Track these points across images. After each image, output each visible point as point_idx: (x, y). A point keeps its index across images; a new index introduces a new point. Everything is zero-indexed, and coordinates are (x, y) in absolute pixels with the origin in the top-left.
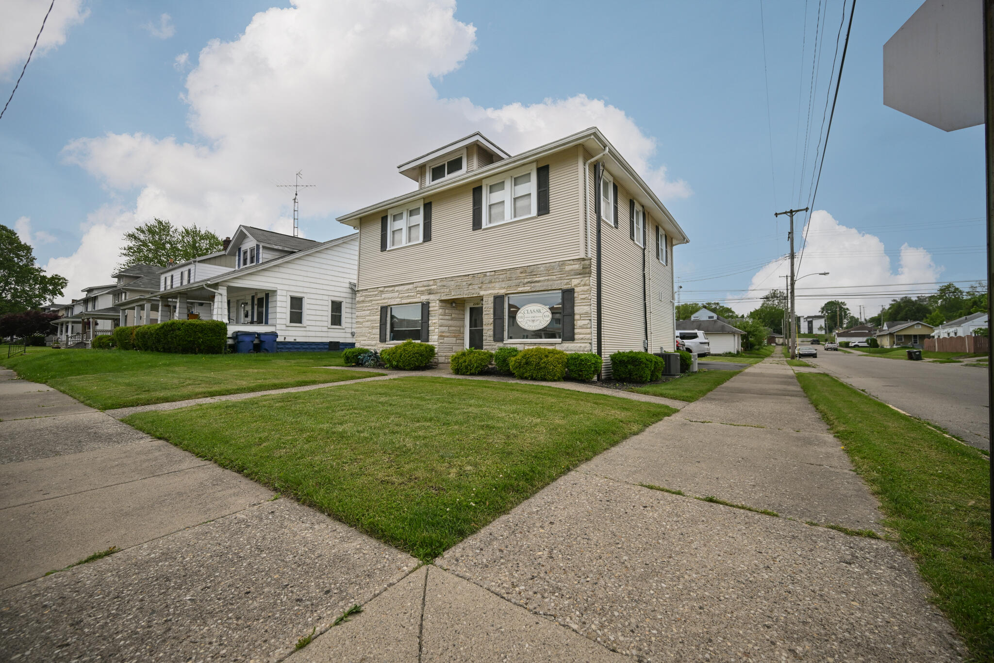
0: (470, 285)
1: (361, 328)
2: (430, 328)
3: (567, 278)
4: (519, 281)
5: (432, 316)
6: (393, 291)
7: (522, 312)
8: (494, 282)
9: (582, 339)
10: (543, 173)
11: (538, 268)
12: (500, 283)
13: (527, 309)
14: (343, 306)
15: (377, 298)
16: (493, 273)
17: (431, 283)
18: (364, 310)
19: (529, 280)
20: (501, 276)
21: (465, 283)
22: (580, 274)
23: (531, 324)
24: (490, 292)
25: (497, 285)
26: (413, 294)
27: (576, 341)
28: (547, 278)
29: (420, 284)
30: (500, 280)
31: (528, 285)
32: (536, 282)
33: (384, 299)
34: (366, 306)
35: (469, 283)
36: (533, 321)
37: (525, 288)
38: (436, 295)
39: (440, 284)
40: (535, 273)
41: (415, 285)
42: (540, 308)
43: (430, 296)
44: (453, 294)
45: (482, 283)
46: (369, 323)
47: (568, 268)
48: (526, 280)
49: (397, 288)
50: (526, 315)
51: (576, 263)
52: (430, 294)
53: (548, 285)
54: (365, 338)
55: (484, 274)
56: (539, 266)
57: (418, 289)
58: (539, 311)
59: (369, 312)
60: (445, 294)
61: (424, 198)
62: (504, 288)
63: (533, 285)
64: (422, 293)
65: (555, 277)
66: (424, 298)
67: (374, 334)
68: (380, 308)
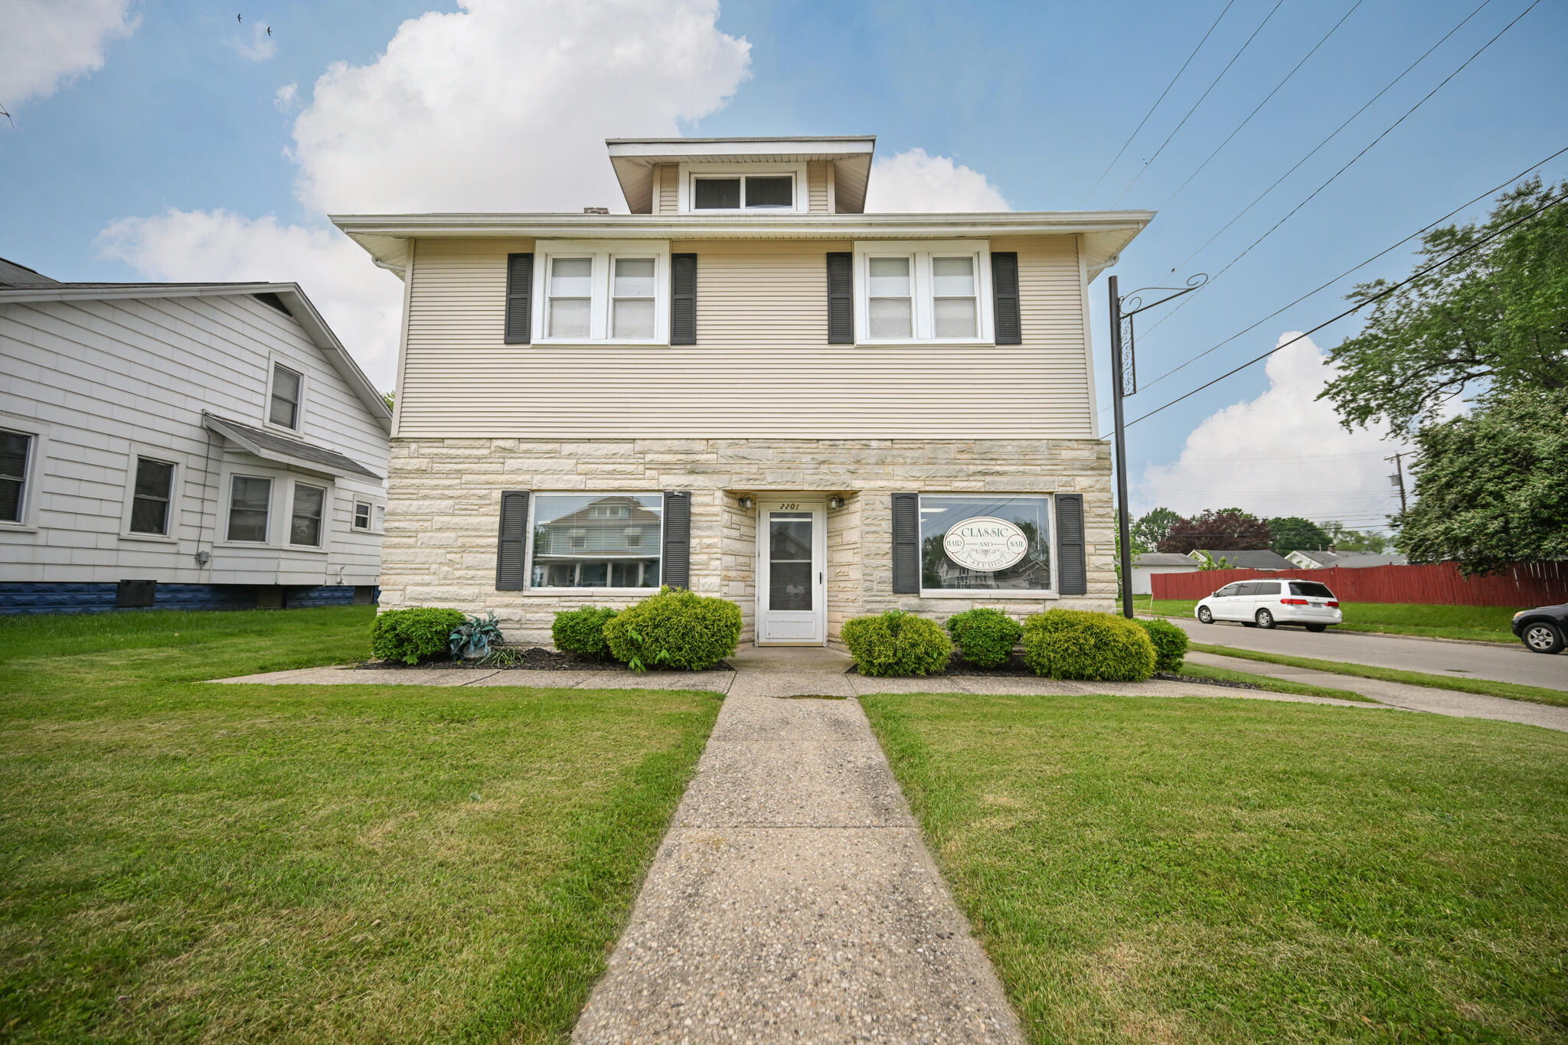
0: (823, 462)
1: (410, 547)
2: (693, 558)
3: (1065, 473)
4: (958, 467)
5: (699, 528)
6: (551, 455)
7: (959, 532)
8: (894, 464)
9: (1101, 591)
10: (1005, 265)
11: (1003, 446)
12: (908, 468)
13: (970, 526)
14: (178, 477)
15: (485, 467)
16: (889, 443)
17: (700, 446)
18: (425, 497)
19: (980, 468)
20: (910, 454)
21: (807, 458)
22: (1092, 469)
23: (981, 558)
24: (880, 483)
25: (899, 471)
26: (632, 468)
27: (1087, 596)
28: (1021, 468)
29: (658, 446)
30: (909, 461)
31: (978, 478)
32: (998, 473)
33: (512, 472)
34: (435, 487)
35: (820, 458)
36: (986, 552)
37: (972, 484)
38: (715, 477)
39: (730, 452)
40: (991, 456)
41: (639, 446)
42: (1001, 527)
43: (694, 477)
44: (770, 479)
45: (858, 462)
46: (452, 535)
47: (1066, 454)
48: (972, 468)
49: (568, 448)
50: (968, 539)
51: (1083, 446)
52: (692, 472)
53: (1024, 484)
54: (427, 579)
55: (865, 444)
56: (1005, 443)
57: (649, 457)
58: (999, 533)
59: (451, 502)
60: (744, 476)
61: (672, 241)
62: (917, 479)
63: (988, 479)
64: (666, 468)
65: (1038, 468)
66: (674, 482)
67: (468, 568)
68: (497, 495)
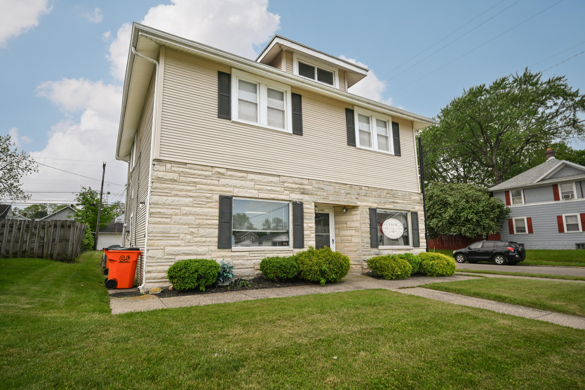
0: (348, 194)
1: (167, 224)
2: (305, 233)
3: (413, 204)
4: (387, 200)
5: (306, 219)
6: (242, 179)
7: (386, 224)
8: (369, 196)
10: (396, 126)
11: (398, 193)
12: (373, 198)
13: (389, 222)
15: (209, 181)
16: (367, 188)
17: (306, 182)
18: (176, 195)
19: (392, 200)
20: (373, 193)
21: (343, 191)
22: (419, 203)
23: (392, 233)
24: (366, 204)
25: (371, 199)
26: (278, 189)
27: (420, 247)
28: (403, 201)
29: (290, 180)
30: (373, 196)
31: (392, 204)
32: (397, 203)
33: (224, 186)
34: (180, 190)
35: (347, 191)
36: (393, 232)
37: (390, 206)
38: (312, 196)
39: (317, 186)
40: (396, 196)
41: (282, 179)
42: (397, 223)
43: (303, 196)
44: (331, 199)
45: (359, 195)
46: (193, 218)
47: (413, 198)
48: (391, 200)
49: (251, 176)
50: (389, 227)
51: (417, 195)
52: (303, 193)
53: (403, 207)
54: (178, 242)
55: (361, 188)
56: (399, 192)
57: (286, 185)
58: (396, 225)
59: (191, 199)
60: (322, 197)
61: (292, 87)
62: (375, 203)
63: (395, 204)
64: (292, 190)
65: (406, 202)
66: (296, 197)
67: (202, 236)
68: (216, 197)
